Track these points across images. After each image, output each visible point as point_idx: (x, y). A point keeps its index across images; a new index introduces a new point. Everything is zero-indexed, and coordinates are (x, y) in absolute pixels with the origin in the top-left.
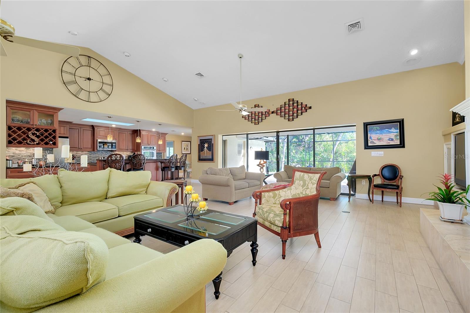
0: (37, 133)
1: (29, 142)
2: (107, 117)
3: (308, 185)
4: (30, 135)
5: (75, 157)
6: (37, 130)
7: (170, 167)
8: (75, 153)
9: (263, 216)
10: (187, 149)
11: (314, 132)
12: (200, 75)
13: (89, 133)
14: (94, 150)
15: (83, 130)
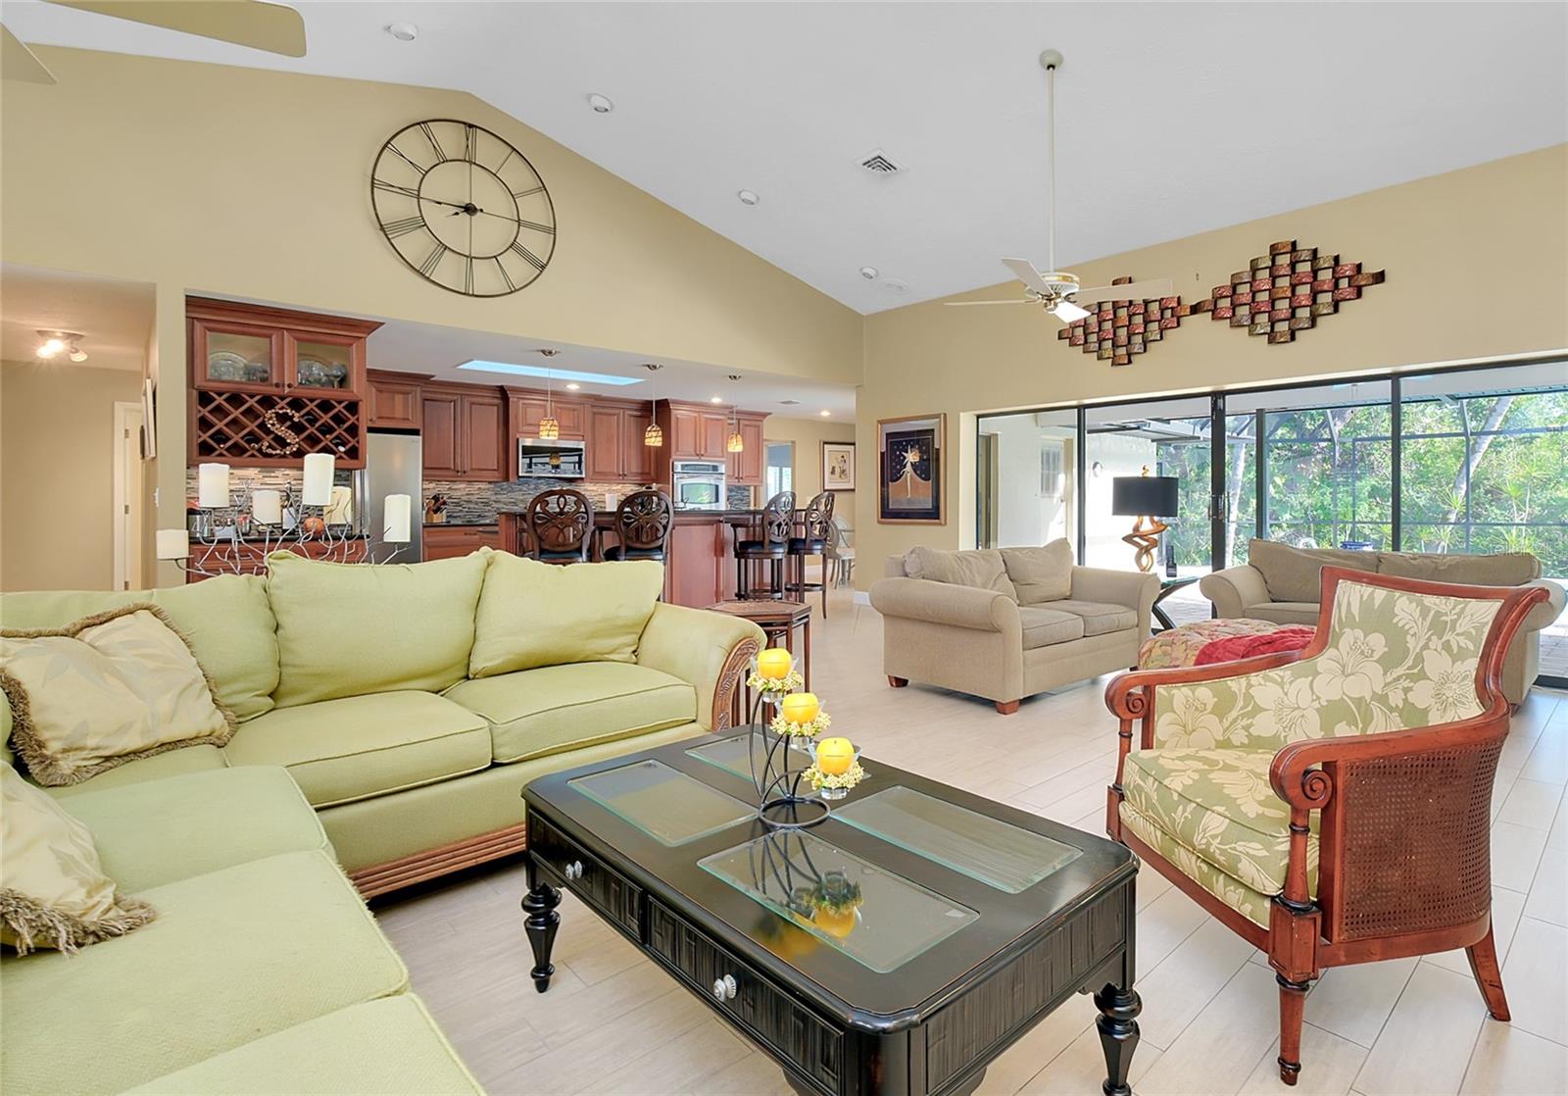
0: (293, 416)
1: (268, 447)
2: (538, 351)
3: (1419, 659)
4: (272, 423)
5: (444, 503)
6: (296, 404)
7: (767, 541)
8: (443, 488)
9: (1167, 819)
10: (843, 471)
11: (1396, 391)
12: (880, 164)
13: (491, 416)
14: (506, 478)
15: (472, 403)
